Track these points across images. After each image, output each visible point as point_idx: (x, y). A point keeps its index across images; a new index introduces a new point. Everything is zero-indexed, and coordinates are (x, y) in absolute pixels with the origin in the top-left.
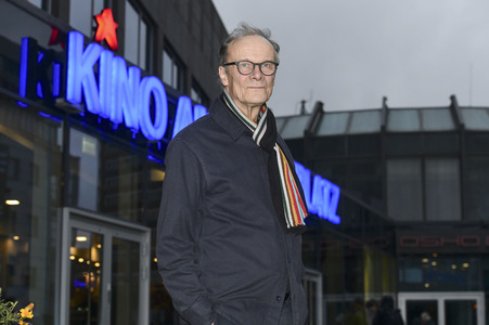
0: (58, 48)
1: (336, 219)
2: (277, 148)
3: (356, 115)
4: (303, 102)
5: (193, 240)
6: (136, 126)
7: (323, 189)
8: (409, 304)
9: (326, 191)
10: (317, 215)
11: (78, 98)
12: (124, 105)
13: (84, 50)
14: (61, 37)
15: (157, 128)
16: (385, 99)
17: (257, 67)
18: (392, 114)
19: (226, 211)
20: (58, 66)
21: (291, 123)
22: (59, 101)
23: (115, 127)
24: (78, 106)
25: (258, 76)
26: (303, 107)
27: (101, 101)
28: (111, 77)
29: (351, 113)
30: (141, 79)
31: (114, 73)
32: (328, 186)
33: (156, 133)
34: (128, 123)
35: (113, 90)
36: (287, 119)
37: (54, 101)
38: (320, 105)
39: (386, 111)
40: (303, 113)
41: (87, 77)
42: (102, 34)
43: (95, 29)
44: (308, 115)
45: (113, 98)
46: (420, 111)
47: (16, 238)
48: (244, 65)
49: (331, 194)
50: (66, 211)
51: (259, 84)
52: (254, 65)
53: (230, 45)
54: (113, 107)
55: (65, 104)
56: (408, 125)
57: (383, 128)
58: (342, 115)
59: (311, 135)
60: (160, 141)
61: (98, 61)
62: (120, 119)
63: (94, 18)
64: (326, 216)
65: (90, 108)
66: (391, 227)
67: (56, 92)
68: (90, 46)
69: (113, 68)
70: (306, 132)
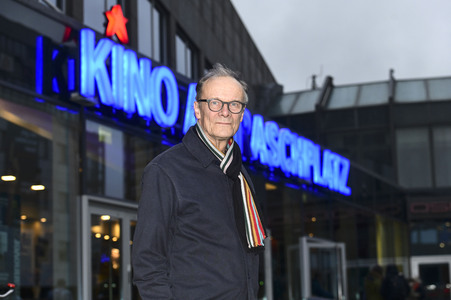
0: (72, 44)
1: (347, 191)
2: (241, 177)
3: (364, 88)
4: (314, 77)
5: (165, 255)
6: (149, 115)
7: (332, 162)
8: (422, 268)
9: (336, 165)
10: (327, 187)
11: (92, 92)
12: (136, 95)
13: (96, 46)
14: (74, 35)
15: (169, 115)
16: (392, 71)
17: (225, 106)
18: (399, 85)
19: (196, 230)
20: (72, 62)
21: (303, 98)
22: (74, 95)
23: (130, 117)
24: (92, 99)
25: (225, 113)
26: (314, 82)
27: (114, 93)
28: (123, 69)
29: (360, 86)
30: (152, 69)
31: (126, 66)
32: (337, 160)
33: (169, 120)
34: (141, 112)
35: (125, 82)
36: (298, 95)
37: (69, 96)
38: (329, 80)
39: (393, 83)
40: (314, 87)
41: (99, 71)
42: (112, 28)
43: (106, 25)
44: (319, 89)
45: (125, 90)
46: (426, 82)
47: (43, 220)
48: (215, 103)
49: (341, 167)
50: (85, 199)
51: (226, 120)
52: (223, 103)
53: (204, 83)
54: (126, 97)
55: (79, 98)
56: (415, 95)
57: (391, 99)
58: (351, 89)
59: (322, 109)
60: (173, 126)
61: (110, 55)
62: (133, 109)
63: (105, 14)
64: (336, 188)
65: (103, 100)
66: (402, 195)
67: (72, 87)
68: (101, 42)
69: (125, 61)
70: (318, 106)
